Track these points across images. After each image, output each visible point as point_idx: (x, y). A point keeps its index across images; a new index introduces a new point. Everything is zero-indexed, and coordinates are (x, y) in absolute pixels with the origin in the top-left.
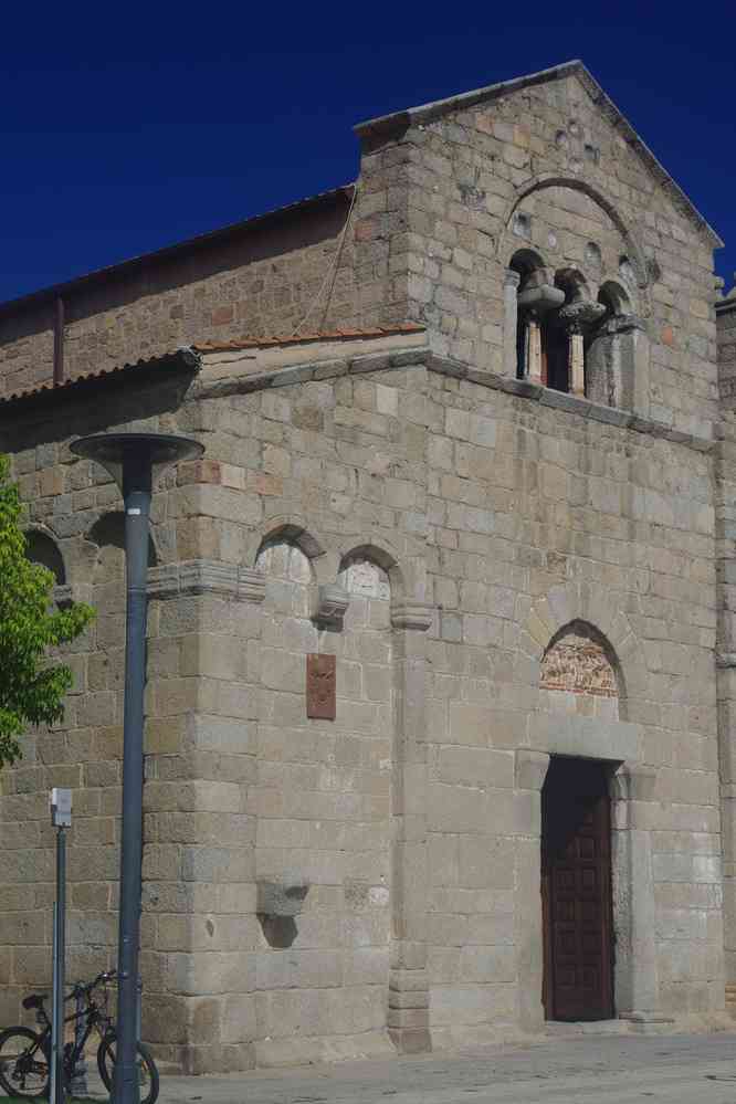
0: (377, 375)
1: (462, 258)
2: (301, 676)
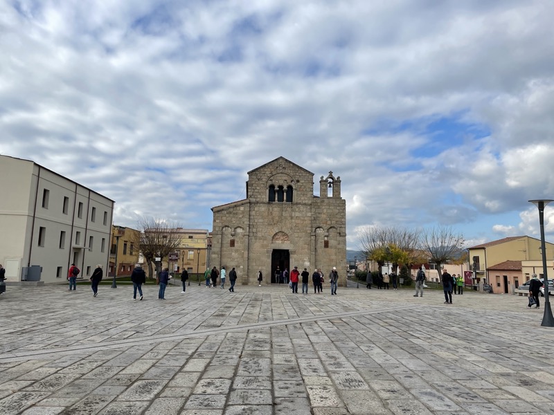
0: (240, 206)
2: (229, 242)
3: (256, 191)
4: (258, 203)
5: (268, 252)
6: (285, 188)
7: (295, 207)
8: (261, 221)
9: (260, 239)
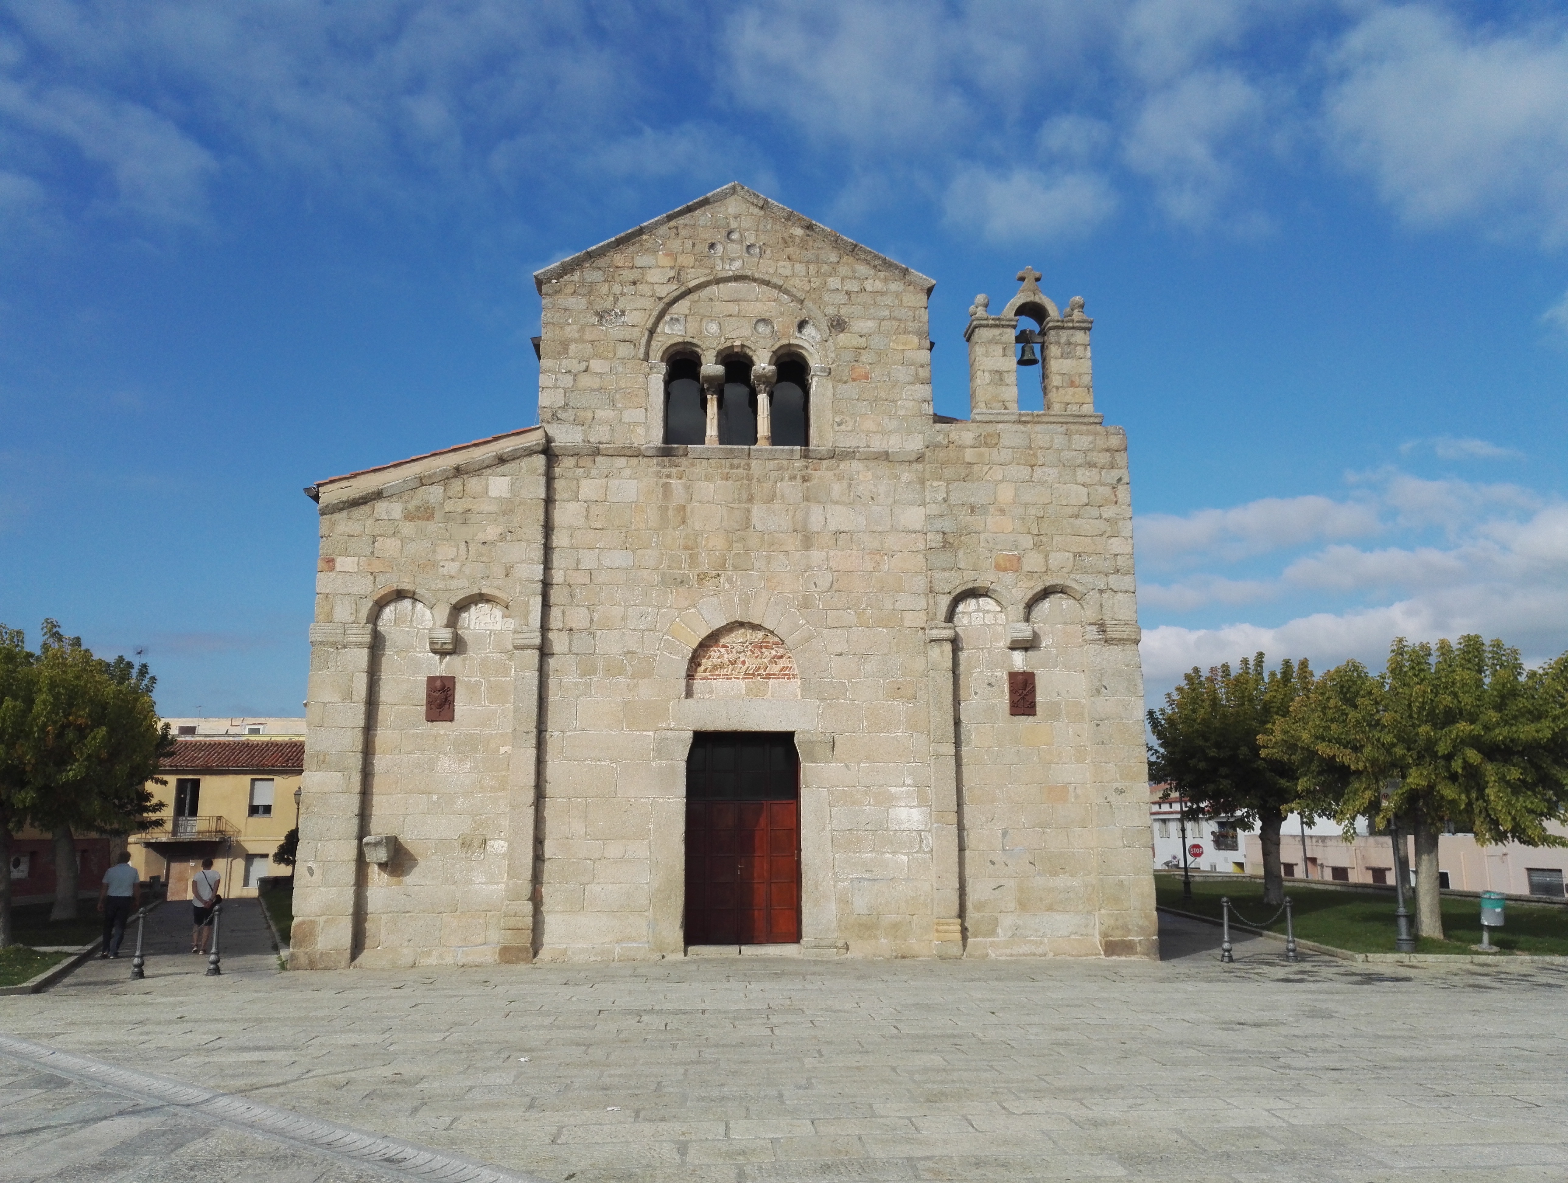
0: (489, 471)
1: (596, 365)
2: (422, 693)
3: (585, 381)
4: (596, 452)
5: (661, 749)
6: (763, 364)
7: (823, 474)
8: (619, 558)
9: (614, 669)
